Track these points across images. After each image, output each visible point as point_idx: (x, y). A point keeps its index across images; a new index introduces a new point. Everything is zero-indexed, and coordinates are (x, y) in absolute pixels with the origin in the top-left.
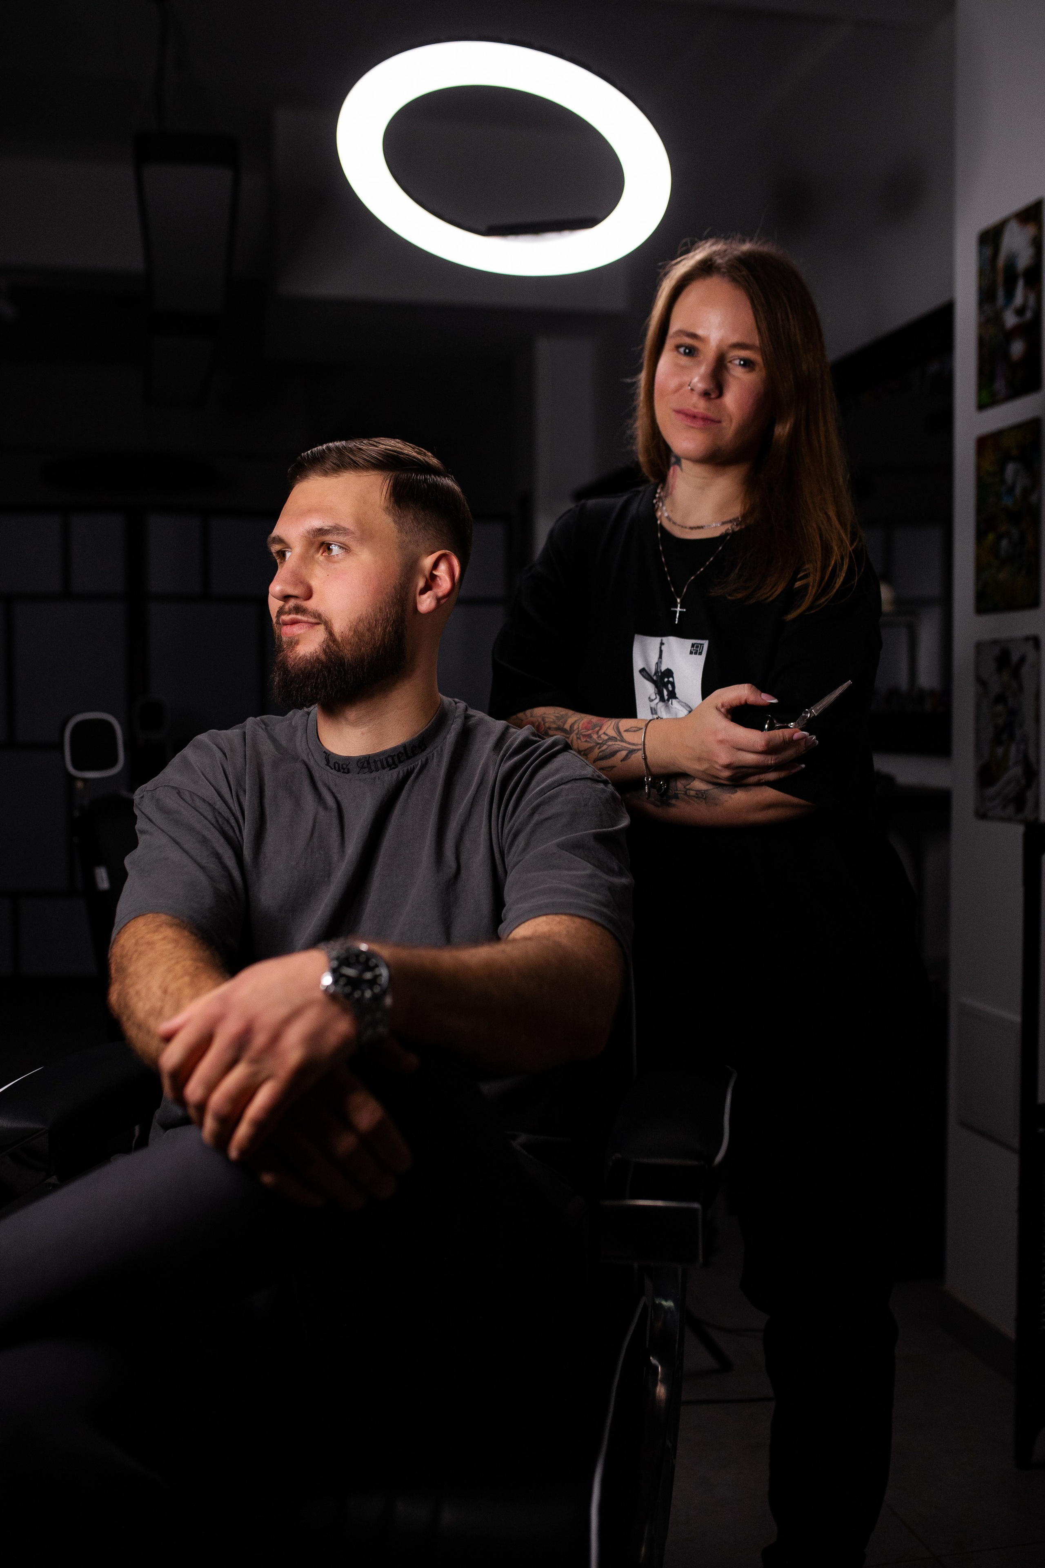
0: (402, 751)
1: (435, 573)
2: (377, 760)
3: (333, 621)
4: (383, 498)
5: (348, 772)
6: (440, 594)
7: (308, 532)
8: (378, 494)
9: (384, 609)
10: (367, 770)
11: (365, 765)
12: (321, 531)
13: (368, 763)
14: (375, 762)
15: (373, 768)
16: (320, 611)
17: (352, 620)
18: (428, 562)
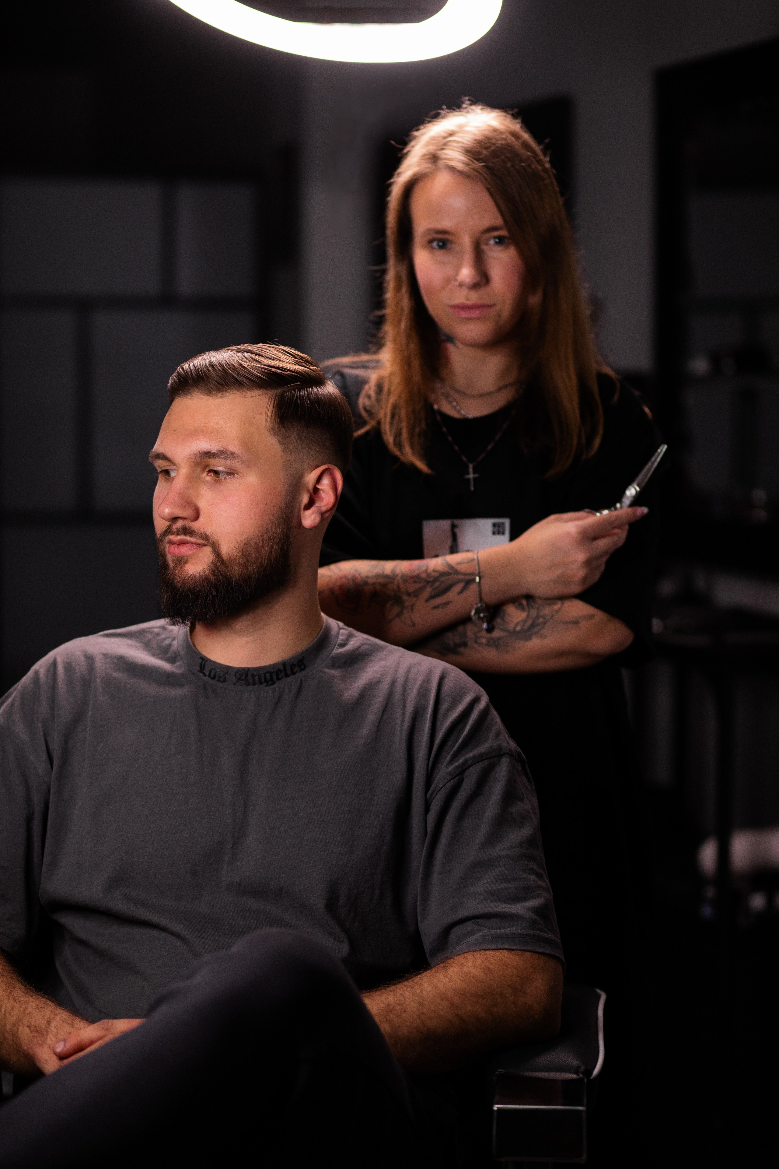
0: (282, 669)
1: (318, 487)
2: (255, 674)
3: (221, 543)
4: (269, 420)
5: (224, 681)
6: (324, 509)
7: (195, 455)
8: (264, 416)
9: (270, 530)
10: (244, 682)
11: (243, 677)
12: (207, 454)
13: (247, 676)
14: (253, 676)
15: (250, 681)
16: (208, 532)
17: (239, 541)
18: (311, 477)
